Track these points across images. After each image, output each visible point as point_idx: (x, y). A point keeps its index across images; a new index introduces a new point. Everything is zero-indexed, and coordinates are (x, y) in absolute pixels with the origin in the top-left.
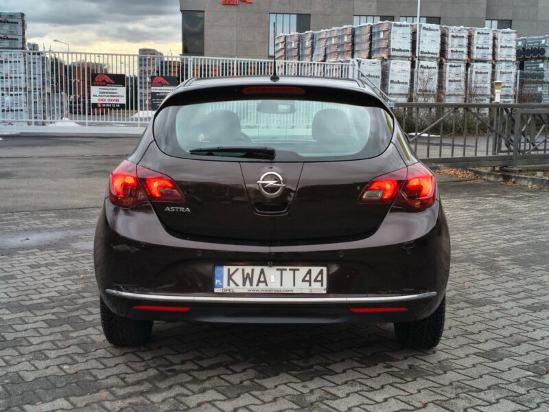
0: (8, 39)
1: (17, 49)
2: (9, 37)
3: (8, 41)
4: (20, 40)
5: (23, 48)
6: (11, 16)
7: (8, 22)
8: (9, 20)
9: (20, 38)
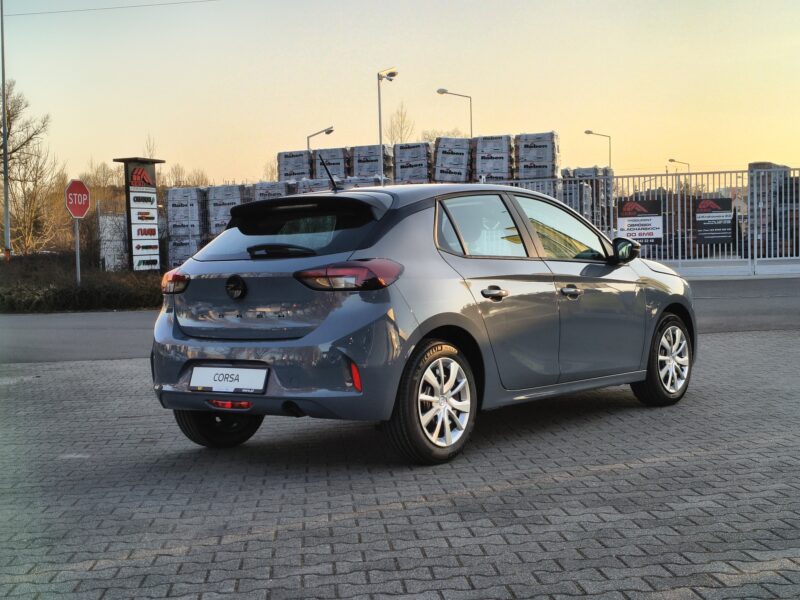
0: (535, 166)
1: (545, 178)
2: (537, 164)
3: (535, 170)
4: (550, 168)
5: (554, 177)
6: (539, 137)
7: (535, 146)
8: (537, 144)
9: (549, 165)
